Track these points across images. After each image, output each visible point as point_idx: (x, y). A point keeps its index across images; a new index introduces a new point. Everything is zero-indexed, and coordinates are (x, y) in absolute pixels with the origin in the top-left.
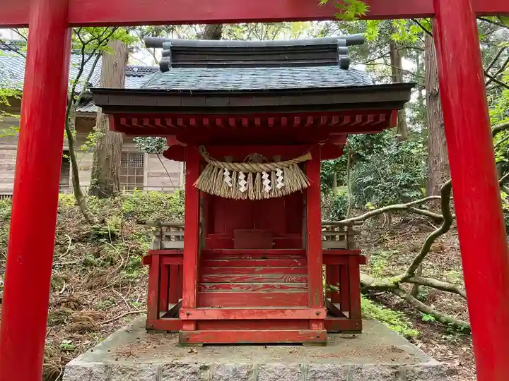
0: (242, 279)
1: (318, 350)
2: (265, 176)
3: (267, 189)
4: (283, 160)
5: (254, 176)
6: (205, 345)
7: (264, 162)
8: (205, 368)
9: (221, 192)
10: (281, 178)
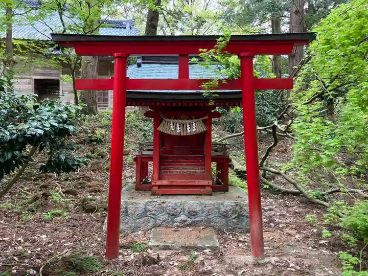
0: (177, 168)
1: (208, 197)
2: (188, 125)
3: (189, 131)
4: (195, 119)
5: (183, 125)
6: (162, 195)
7: (187, 119)
8: (163, 203)
9: (169, 133)
10: (194, 127)
